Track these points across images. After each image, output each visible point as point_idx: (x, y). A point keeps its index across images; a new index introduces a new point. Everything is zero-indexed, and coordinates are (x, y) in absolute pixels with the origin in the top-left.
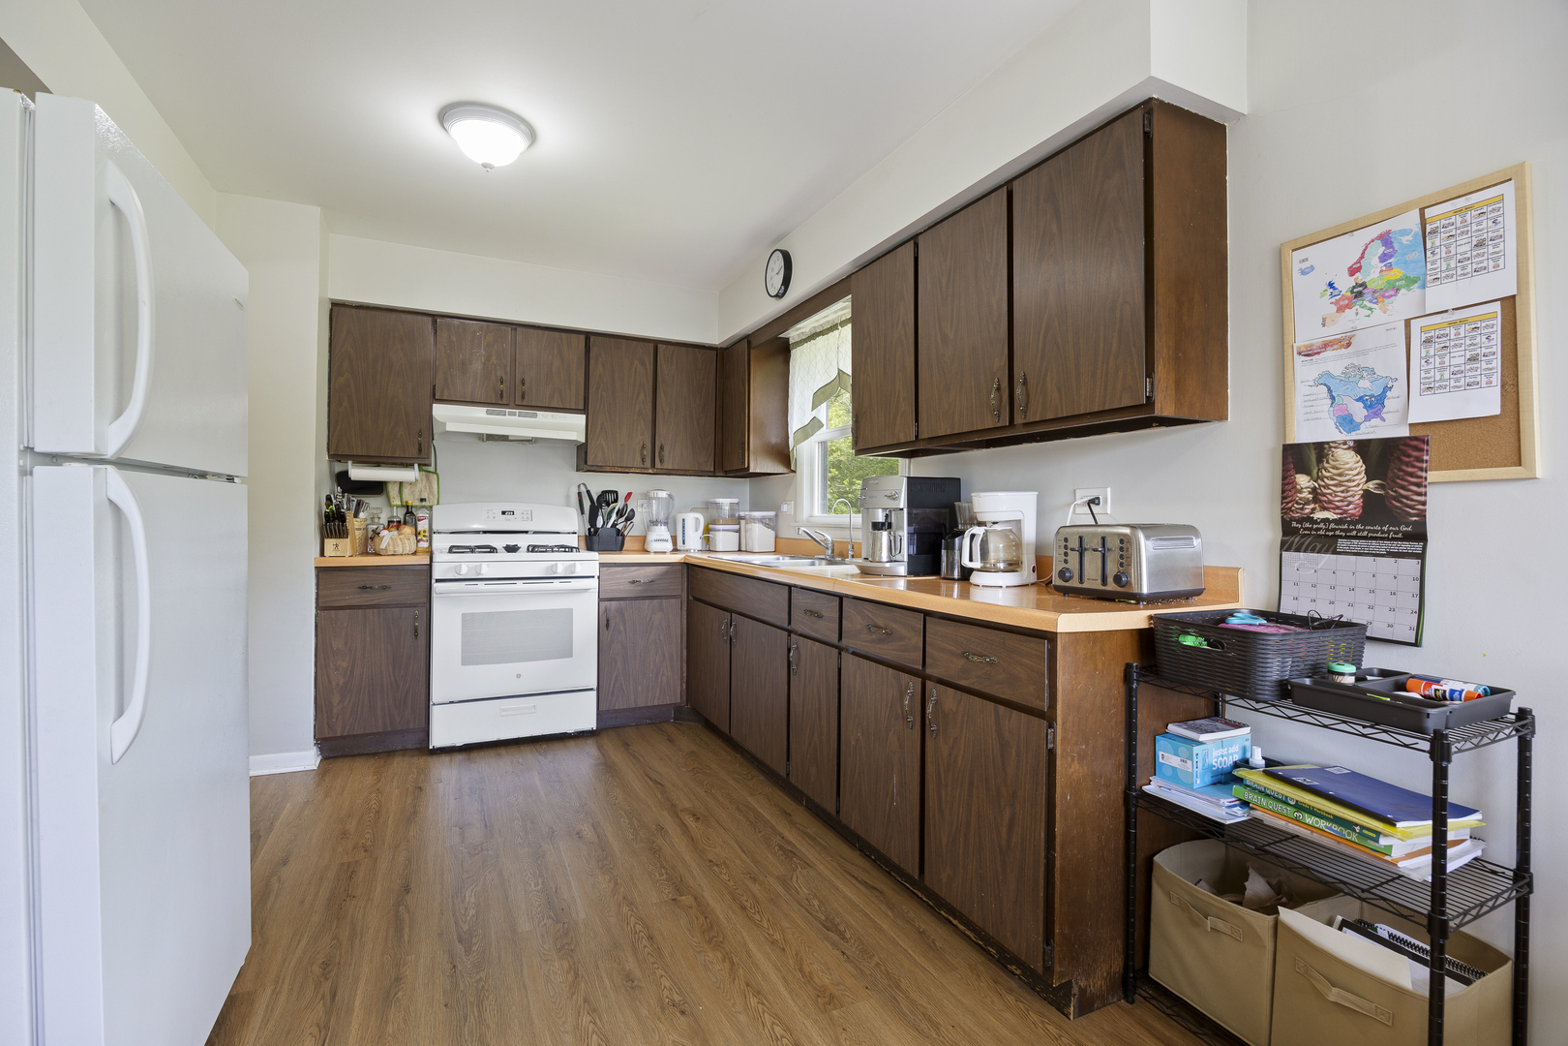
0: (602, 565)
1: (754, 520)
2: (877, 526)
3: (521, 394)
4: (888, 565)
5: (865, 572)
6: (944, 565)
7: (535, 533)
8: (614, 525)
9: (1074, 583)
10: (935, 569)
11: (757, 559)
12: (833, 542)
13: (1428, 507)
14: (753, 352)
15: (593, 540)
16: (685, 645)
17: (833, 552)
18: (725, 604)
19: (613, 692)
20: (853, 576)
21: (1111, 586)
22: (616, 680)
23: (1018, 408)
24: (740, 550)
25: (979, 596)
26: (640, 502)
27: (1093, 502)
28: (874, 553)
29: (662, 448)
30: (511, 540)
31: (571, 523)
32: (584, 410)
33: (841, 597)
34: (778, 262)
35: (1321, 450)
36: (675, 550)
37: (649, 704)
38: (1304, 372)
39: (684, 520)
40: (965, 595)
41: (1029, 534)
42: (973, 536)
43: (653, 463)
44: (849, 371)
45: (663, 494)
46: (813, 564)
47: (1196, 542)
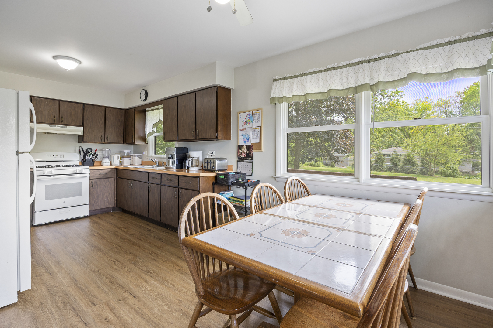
0: (90, 170)
1: (135, 156)
2: (169, 158)
3: (61, 121)
4: (172, 167)
5: (167, 168)
6: (184, 166)
7: (64, 161)
8: (91, 158)
9: (206, 169)
10: (182, 167)
11: (138, 167)
12: (158, 162)
13: (253, 155)
14: (135, 112)
15: (84, 163)
16: (115, 191)
17: (158, 164)
18: (129, 178)
19: (94, 205)
20: (163, 169)
21: (212, 169)
22: (95, 202)
23: (197, 136)
24: (131, 164)
25: (190, 172)
26: (99, 151)
27: (212, 153)
28: (168, 164)
29: (107, 137)
30: (57, 163)
31: (77, 158)
32: (82, 126)
33: (161, 174)
34: (144, 93)
35: (242, 146)
36: (111, 165)
37: (105, 207)
38: (240, 133)
39: (114, 157)
40: (188, 172)
41: (201, 159)
42: (189, 160)
43: (104, 140)
44: (162, 120)
45: (107, 149)
46: (153, 167)
47: (226, 161)
